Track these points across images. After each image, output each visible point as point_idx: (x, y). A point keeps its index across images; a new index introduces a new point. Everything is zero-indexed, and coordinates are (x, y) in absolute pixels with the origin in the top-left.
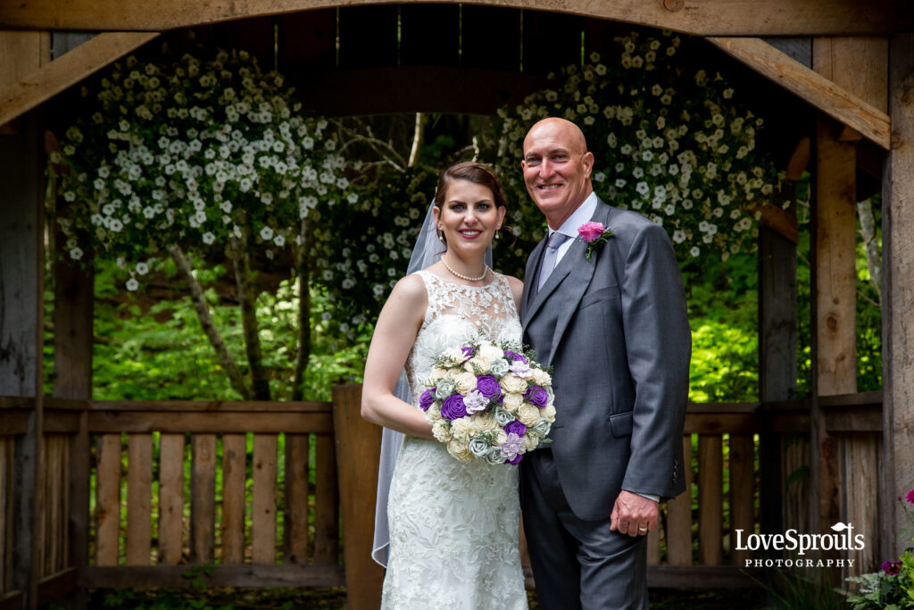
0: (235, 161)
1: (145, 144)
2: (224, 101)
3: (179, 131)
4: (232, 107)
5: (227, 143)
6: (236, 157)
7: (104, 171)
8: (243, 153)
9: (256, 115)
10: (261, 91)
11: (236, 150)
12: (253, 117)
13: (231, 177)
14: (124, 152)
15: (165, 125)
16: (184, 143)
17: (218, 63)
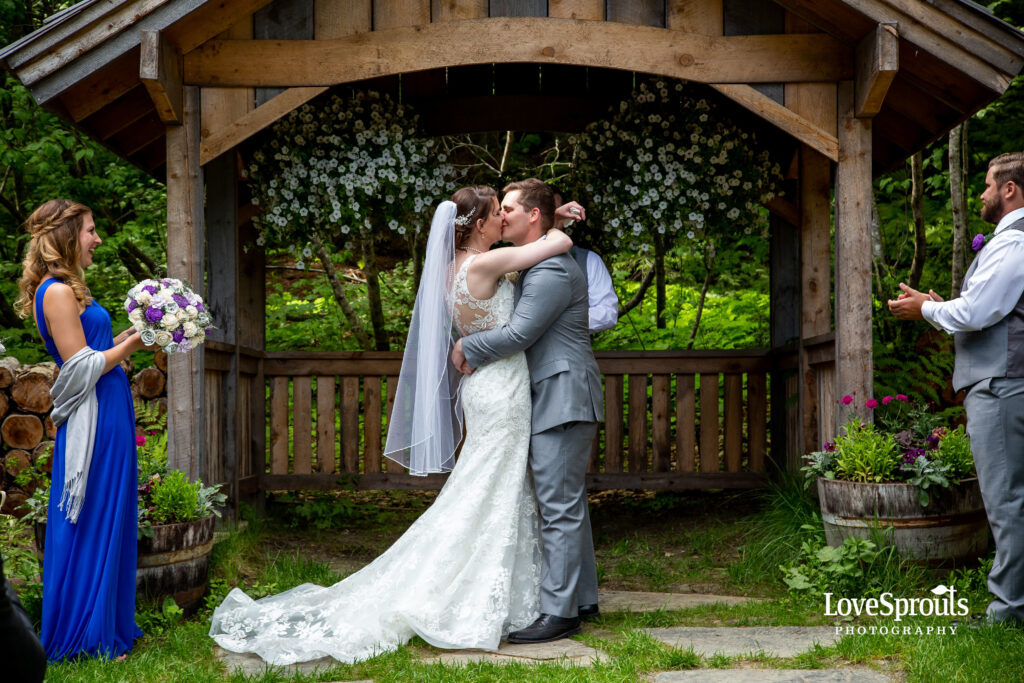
0: (361, 173)
1: (302, 162)
2: (355, 130)
3: (324, 152)
4: (361, 134)
5: (355, 160)
6: (362, 170)
9: (377, 139)
10: (384, 121)
11: (362, 165)
12: (375, 141)
15: (315, 149)
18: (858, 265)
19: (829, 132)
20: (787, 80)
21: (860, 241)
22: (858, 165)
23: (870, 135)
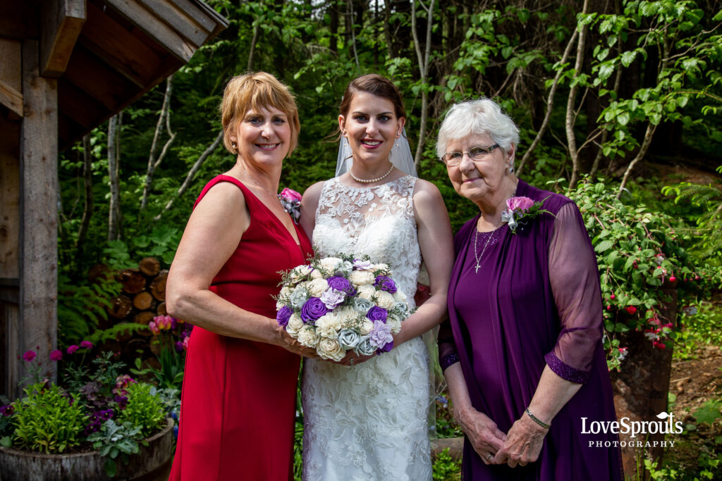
18: (44, 217)
19: (14, 87)
21: (46, 194)
22: (44, 121)
23: (56, 95)
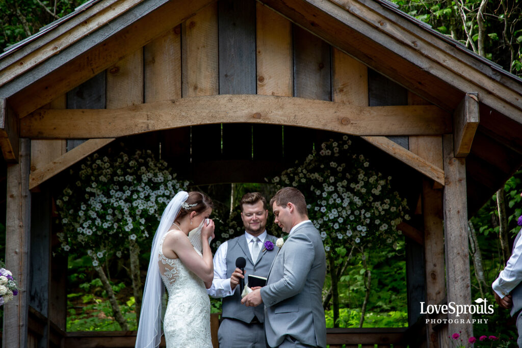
0: (146, 200)
1: (103, 194)
2: (140, 173)
3: (119, 187)
4: (145, 175)
5: (142, 192)
6: (147, 198)
7: (83, 207)
8: (151, 196)
9: (156, 179)
10: (158, 168)
11: (147, 195)
12: (154, 180)
13: (145, 207)
14: (93, 198)
15: (113, 185)
16: (122, 193)
17: (137, 156)
18: (460, 252)
19: (438, 166)
20: (410, 133)
22: (458, 187)
23: (465, 168)
